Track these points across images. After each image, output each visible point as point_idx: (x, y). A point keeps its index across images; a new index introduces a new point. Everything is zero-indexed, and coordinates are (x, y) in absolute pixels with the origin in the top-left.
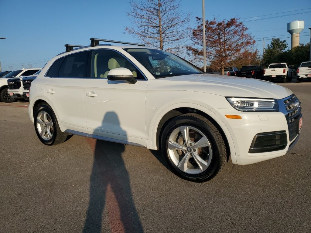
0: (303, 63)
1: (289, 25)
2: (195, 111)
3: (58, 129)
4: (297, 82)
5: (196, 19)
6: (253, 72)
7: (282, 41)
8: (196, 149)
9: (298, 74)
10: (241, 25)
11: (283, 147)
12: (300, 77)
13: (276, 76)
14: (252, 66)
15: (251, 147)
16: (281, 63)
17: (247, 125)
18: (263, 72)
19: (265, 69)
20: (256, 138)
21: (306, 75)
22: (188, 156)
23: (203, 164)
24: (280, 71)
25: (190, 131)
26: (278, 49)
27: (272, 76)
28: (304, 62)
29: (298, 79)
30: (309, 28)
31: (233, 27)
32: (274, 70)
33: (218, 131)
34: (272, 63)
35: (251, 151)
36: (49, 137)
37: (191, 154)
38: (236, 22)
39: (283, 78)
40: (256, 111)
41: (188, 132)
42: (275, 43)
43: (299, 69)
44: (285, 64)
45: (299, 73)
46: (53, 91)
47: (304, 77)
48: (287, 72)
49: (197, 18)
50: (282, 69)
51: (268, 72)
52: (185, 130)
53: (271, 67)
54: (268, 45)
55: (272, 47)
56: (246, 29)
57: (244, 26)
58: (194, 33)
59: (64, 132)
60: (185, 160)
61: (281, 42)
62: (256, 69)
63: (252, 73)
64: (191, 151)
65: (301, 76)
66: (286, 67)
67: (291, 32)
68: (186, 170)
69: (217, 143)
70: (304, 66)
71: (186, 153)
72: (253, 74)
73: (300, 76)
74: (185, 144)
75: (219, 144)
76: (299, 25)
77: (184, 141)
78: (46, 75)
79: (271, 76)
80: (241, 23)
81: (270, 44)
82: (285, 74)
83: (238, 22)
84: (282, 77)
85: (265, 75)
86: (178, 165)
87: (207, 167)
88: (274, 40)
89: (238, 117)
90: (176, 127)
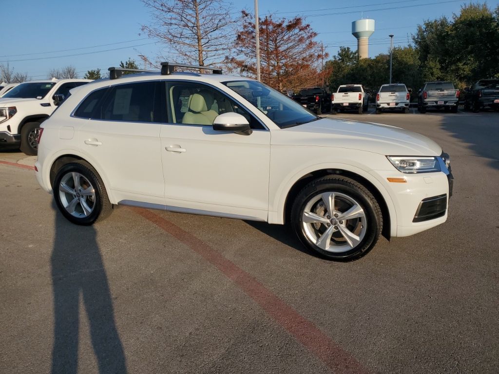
0: (383, 85)
1: (354, 24)
2: (338, 172)
3: (104, 200)
4: (377, 114)
5: (241, 14)
6: (317, 97)
7: (354, 52)
8: (343, 221)
9: (378, 102)
10: (308, 29)
11: (442, 214)
12: (380, 107)
13: (349, 104)
14: (315, 88)
15: (415, 215)
16: (355, 85)
17: (408, 190)
18: (331, 97)
19: (333, 94)
20: (421, 204)
21: (388, 104)
22: (331, 230)
23: (353, 238)
24: (354, 98)
25: (336, 197)
26: (348, 64)
27: (344, 105)
28: (386, 85)
29: (377, 109)
30: (390, 35)
31: (296, 31)
32: (346, 95)
33: (373, 197)
34: (342, 85)
35: (415, 220)
36: (85, 213)
37: (336, 228)
38: (301, 23)
39: (358, 108)
40: (418, 173)
41: (333, 200)
42: (345, 54)
43: (379, 95)
44: (360, 87)
45: (379, 100)
46: (97, 141)
47: (386, 106)
48: (364, 98)
49: (243, 12)
50: (357, 94)
51: (339, 98)
52: (330, 198)
53: (342, 91)
54: (334, 57)
55: (339, 59)
56: (315, 34)
57: (311, 29)
58: (239, 36)
59: (117, 204)
60: (327, 235)
61: (352, 53)
62: (321, 94)
63: (316, 99)
64: (335, 224)
65: (382, 106)
66: (361, 91)
67: (357, 35)
68: (328, 248)
69: (374, 212)
70: (385, 90)
71: (329, 226)
72: (317, 101)
73: (380, 105)
74: (327, 214)
75: (376, 213)
76: (367, 25)
77: (326, 211)
78: (74, 115)
79: (342, 104)
80: (308, 26)
81: (337, 55)
82: (361, 101)
83: (304, 23)
84: (357, 105)
85: (333, 102)
86: (317, 243)
87: (359, 243)
88: (343, 50)
89: (402, 181)
90: (317, 193)
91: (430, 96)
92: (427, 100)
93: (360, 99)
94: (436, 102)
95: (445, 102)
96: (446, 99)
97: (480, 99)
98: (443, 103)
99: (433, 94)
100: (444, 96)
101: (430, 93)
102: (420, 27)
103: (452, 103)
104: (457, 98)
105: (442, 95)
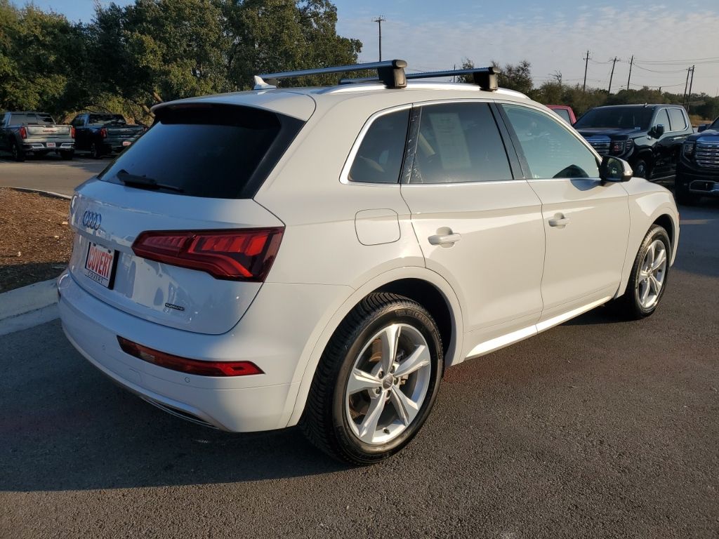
91: (31, 134)
92: (28, 140)
94: (44, 144)
95: (58, 144)
96: (58, 140)
97: (105, 140)
98: (55, 146)
99: (36, 131)
100: (52, 135)
101: (32, 129)
103: (69, 145)
104: (73, 138)
105: (50, 133)
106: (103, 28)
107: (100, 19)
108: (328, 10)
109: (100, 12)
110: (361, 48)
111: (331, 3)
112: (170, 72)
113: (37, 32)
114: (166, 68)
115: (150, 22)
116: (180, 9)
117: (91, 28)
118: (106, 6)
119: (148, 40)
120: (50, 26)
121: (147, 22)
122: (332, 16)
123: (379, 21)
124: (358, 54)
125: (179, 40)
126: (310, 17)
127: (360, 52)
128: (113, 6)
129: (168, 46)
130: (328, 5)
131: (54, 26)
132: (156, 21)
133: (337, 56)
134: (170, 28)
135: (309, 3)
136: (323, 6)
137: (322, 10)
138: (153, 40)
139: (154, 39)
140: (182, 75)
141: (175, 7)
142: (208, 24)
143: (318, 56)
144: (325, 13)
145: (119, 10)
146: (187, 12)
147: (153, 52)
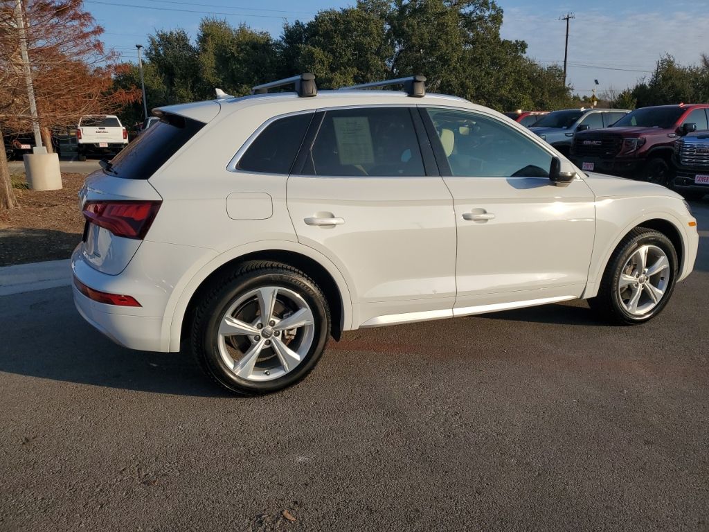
16: (108, 116)
24: (115, 135)
27: (101, 146)
32: (102, 130)
41: (646, 255)
46: (333, 217)
50: (119, 130)
51: (90, 135)
52: (644, 253)
59: (357, 328)
60: (638, 296)
78: (236, 167)
85: (81, 141)
86: (628, 309)
87: (662, 296)
93: (125, 138)
102: (152, 39)
106: (289, 43)
107: (286, 35)
108: (493, 13)
109: (287, 28)
110: (526, 50)
111: (498, 6)
112: (332, 79)
113: (234, 50)
114: (330, 76)
115: (322, 36)
116: (349, 22)
117: (277, 45)
118: (292, 24)
119: (317, 51)
120: (243, 45)
121: (319, 35)
122: (497, 19)
123: (568, 19)
124: (523, 54)
125: (344, 50)
126: (475, 21)
127: (525, 53)
128: (297, 23)
129: (335, 56)
130: (494, 7)
131: (247, 44)
132: (327, 35)
133: (495, 58)
134: (338, 40)
135: (476, 7)
136: (488, 9)
137: (487, 14)
138: (322, 51)
139: (324, 51)
140: (344, 81)
141: (344, 21)
142: (371, 34)
143: (474, 59)
144: (490, 16)
145: (302, 26)
146: (353, 24)
147: (322, 62)
